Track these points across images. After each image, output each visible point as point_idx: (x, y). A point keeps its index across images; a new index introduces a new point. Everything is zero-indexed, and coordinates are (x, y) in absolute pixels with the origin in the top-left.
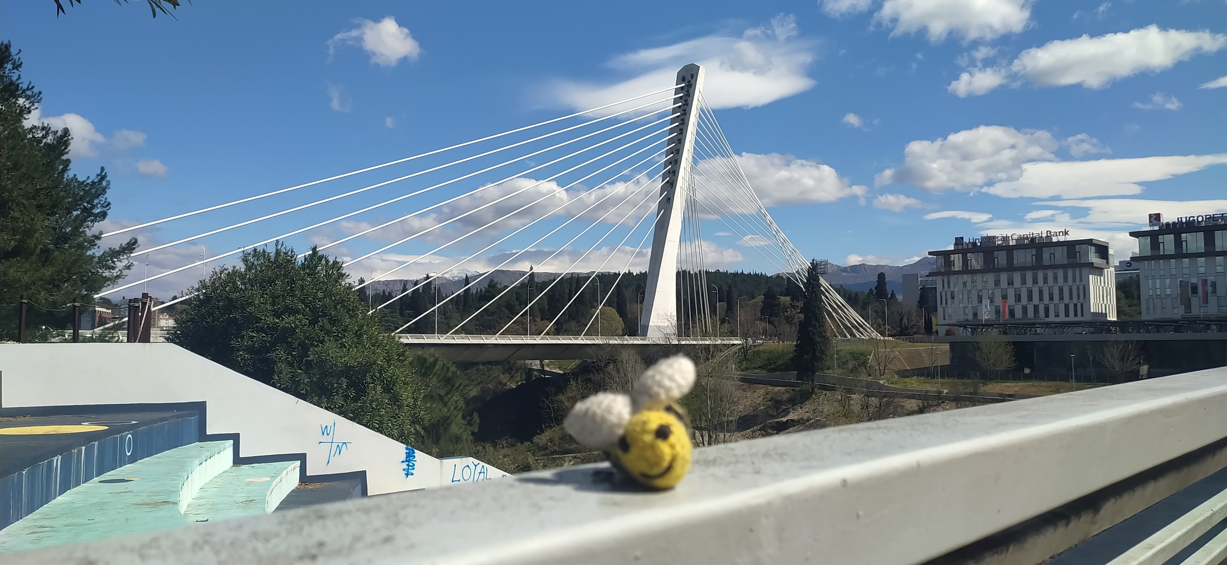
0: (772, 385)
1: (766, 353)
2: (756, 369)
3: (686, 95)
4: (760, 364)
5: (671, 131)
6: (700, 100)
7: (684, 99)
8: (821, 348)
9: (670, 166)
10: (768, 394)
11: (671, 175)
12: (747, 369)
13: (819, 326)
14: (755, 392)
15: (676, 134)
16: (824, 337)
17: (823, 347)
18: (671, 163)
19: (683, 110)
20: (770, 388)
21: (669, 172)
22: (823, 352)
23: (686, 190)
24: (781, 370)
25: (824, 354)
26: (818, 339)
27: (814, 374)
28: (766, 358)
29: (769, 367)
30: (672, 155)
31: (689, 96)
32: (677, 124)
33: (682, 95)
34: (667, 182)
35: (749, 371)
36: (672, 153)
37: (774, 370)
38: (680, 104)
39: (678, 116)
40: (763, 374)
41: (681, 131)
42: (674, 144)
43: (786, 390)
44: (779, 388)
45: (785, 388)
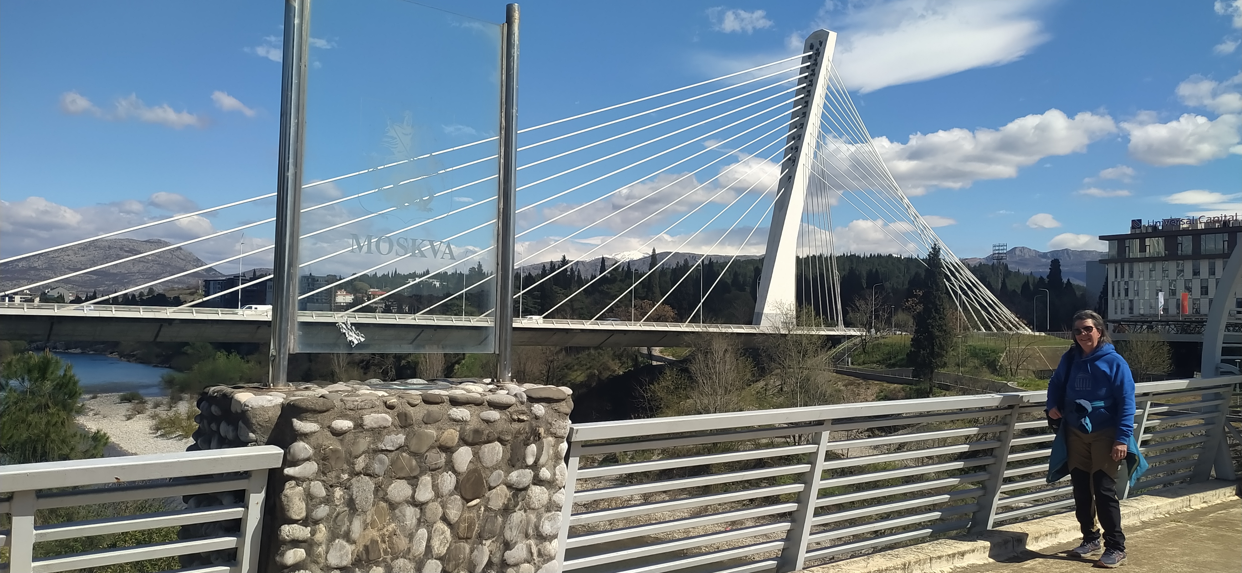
0: (888, 382)
1: (888, 346)
2: (875, 363)
3: (813, 64)
4: (879, 358)
5: (796, 103)
6: (829, 69)
7: (811, 69)
8: (940, 343)
9: (793, 142)
10: (882, 392)
11: (794, 151)
12: (864, 363)
13: (939, 319)
14: (868, 389)
15: (801, 107)
16: (945, 331)
17: (942, 342)
18: (794, 139)
19: (810, 81)
20: (885, 385)
21: (791, 148)
22: (942, 347)
23: (810, 168)
24: (900, 366)
25: (944, 350)
26: (937, 334)
27: (932, 372)
28: (887, 352)
29: (889, 362)
30: (796, 129)
31: (816, 66)
32: (803, 95)
33: (809, 64)
34: (789, 159)
35: (866, 365)
36: (796, 128)
37: (894, 365)
38: (807, 74)
39: (804, 88)
40: (880, 369)
41: (806, 103)
42: (798, 118)
43: (903, 388)
44: (895, 385)
45: (902, 386)
